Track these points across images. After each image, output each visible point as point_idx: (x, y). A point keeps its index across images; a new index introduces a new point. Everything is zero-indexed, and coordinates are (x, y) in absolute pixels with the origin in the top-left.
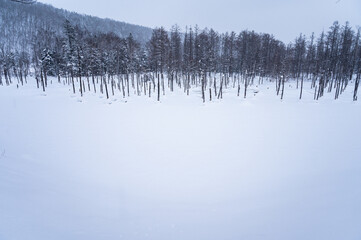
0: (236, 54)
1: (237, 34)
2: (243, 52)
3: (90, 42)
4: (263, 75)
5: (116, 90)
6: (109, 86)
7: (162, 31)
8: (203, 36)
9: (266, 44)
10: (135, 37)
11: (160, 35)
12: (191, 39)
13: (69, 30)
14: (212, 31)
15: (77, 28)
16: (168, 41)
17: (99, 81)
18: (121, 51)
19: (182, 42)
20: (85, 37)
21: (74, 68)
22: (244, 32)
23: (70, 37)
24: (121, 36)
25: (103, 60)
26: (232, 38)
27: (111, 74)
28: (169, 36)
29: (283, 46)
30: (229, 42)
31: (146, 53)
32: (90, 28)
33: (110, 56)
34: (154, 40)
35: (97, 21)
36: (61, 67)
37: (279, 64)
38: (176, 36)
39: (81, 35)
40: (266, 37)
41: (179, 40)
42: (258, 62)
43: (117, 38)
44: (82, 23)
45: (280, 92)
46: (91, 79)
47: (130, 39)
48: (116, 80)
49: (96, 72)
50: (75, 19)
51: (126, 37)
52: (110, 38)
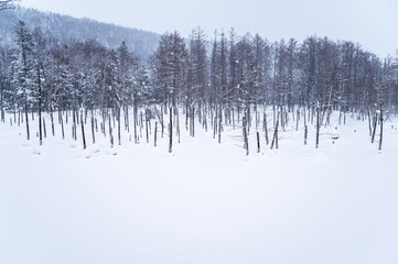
0: (298, 74)
1: (300, 42)
2: (311, 69)
3: (57, 55)
4: (345, 109)
5: (98, 134)
6: (88, 127)
7: (177, 39)
8: (243, 47)
9: (348, 59)
10: (131, 48)
11: (172, 45)
12: (223, 50)
13: (23, 36)
14: (258, 38)
15: (37, 33)
16: (185, 55)
17: (71, 119)
18: (109, 70)
19: (209, 54)
20: (48, 47)
21: (29, 98)
22: (311, 40)
23: (25, 48)
24: (107, 46)
25: (76, 85)
26: (291, 49)
27: (90, 107)
28: (188, 47)
29: (376, 61)
30: (286, 55)
31: (149, 74)
32: (57, 34)
33: (89, 78)
34: (162, 53)
35: (68, 22)
36: (7, 96)
37: (373, 92)
38: (198, 48)
39: (42, 44)
40: (348, 47)
41: (204, 51)
42: (336, 87)
43: (102, 50)
44: (45, 26)
45: (377, 138)
46: (56, 115)
47: (123, 50)
48: (100, 119)
49: (65, 104)
50: (32, 20)
51: (116, 47)
52: (90, 49)
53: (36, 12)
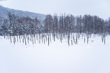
0: (82, 24)
1: (83, 16)
2: (86, 23)
3: (19, 21)
4: (95, 33)
5: (30, 41)
6: (27, 40)
8: (68, 17)
9: (96, 20)
10: (38, 18)
11: (49, 17)
12: (62, 19)
13: (10, 16)
14: (71, 15)
15: (13, 15)
16: (52, 20)
17: (22, 37)
18: (32, 24)
19: (59, 20)
20: (17, 19)
21: (11, 32)
22: (85, 15)
23: (10, 19)
24: (32, 18)
25: (24, 28)
27: (27, 34)
28: (53, 18)
29: (103, 21)
30: (79, 19)
31: (43, 25)
32: (19, 15)
33: (27, 26)
34: (46, 19)
35: (21, 12)
36: (6, 32)
37: (102, 29)
38: (56, 18)
39: (15, 18)
40: (96, 17)
41: (57, 19)
42: (93, 28)
43: (30, 19)
44: (16, 13)
45: (104, 41)
46: (18, 36)
47: (36, 19)
48: (30, 37)
49: (21, 34)
50: (13, 12)
51: (34, 18)
52: (27, 19)
53: (13, 10)
